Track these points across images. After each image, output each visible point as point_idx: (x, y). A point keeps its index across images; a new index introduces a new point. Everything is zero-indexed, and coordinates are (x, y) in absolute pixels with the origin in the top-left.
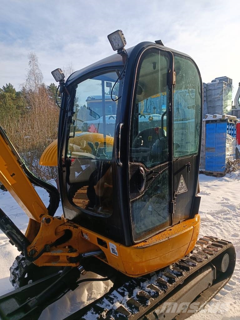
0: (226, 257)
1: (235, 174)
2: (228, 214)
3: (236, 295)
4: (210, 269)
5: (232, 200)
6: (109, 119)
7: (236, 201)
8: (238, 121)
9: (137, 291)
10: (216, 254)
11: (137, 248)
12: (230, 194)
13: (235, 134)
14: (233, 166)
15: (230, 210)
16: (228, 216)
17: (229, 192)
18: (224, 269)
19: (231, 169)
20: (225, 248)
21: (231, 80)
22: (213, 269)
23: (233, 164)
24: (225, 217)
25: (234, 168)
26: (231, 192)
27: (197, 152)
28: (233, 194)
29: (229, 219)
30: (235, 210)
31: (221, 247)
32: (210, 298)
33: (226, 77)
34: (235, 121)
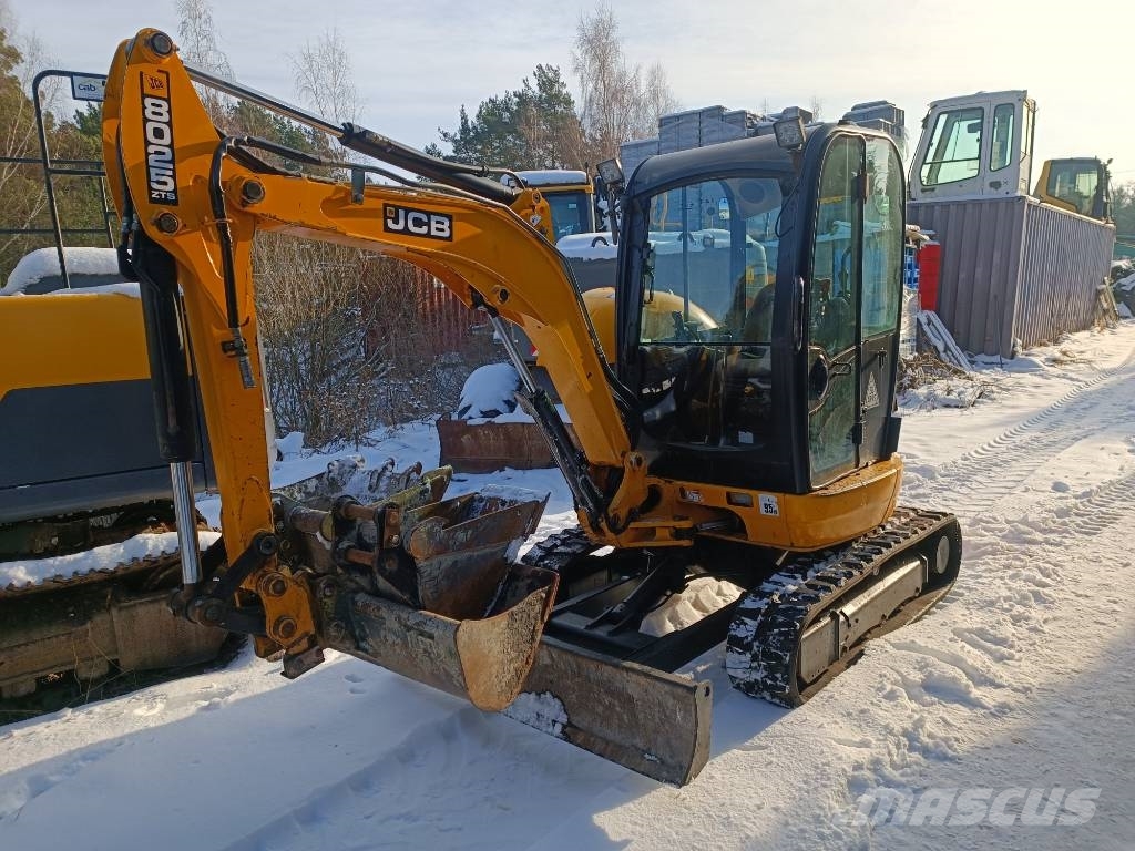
0: (944, 541)
1: (916, 396)
2: (918, 486)
3: (969, 603)
4: (918, 562)
5: (922, 456)
6: (593, 245)
7: (935, 458)
8: (924, 240)
9: (811, 573)
10: (930, 530)
11: (817, 496)
12: (915, 444)
13: (916, 280)
14: (909, 371)
15: (920, 477)
16: (921, 491)
17: (912, 440)
18: (941, 567)
19: (906, 381)
20: (944, 520)
21: (901, 113)
22: (922, 561)
23: (911, 366)
24: (913, 492)
25: (913, 380)
26: (917, 440)
27: (895, 327)
28: (923, 443)
29: (924, 495)
30: (932, 478)
31: (938, 519)
32: (928, 606)
33: (885, 103)
34: (917, 242)
